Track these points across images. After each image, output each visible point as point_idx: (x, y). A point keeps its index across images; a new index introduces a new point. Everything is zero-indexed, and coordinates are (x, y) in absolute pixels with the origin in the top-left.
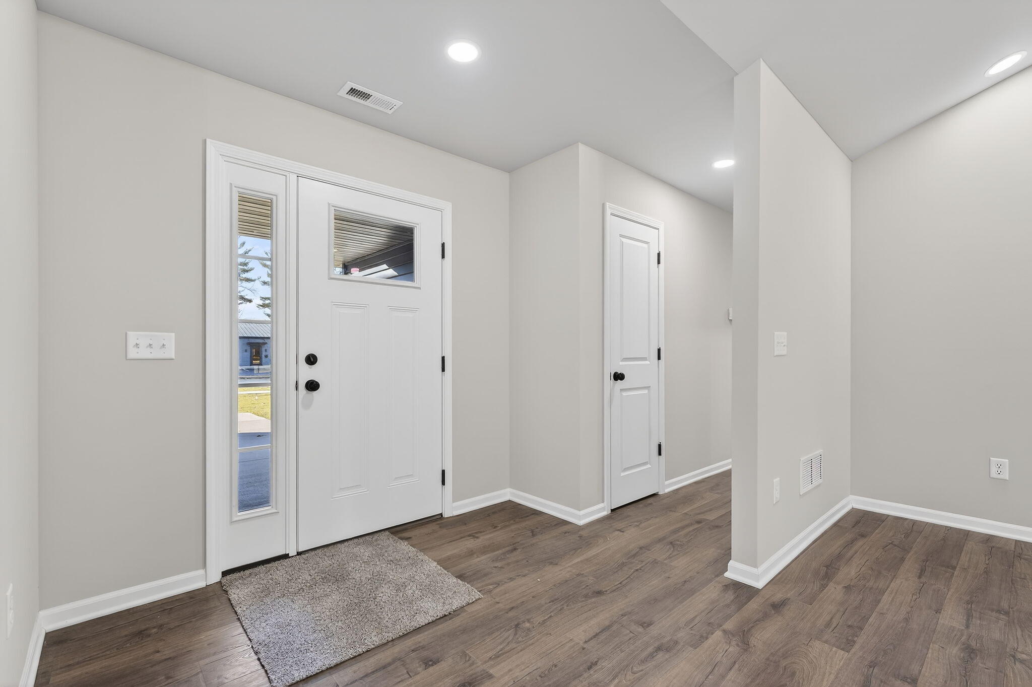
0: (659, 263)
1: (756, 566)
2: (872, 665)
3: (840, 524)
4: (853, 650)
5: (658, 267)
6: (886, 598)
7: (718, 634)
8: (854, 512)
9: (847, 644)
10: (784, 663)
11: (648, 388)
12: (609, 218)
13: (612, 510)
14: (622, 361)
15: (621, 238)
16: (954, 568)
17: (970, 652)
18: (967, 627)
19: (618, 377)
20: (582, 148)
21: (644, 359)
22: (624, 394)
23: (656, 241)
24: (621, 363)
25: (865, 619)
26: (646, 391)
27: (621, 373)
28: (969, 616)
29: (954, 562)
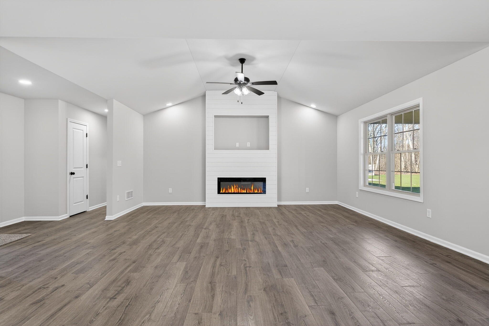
0: (87, 137)
5: (86, 138)
11: (83, 177)
12: (69, 123)
13: (70, 216)
14: (73, 168)
15: (73, 129)
19: (72, 174)
20: (60, 102)
21: (82, 168)
22: (74, 179)
23: (86, 130)
24: (73, 169)
26: (82, 178)
27: (73, 173)
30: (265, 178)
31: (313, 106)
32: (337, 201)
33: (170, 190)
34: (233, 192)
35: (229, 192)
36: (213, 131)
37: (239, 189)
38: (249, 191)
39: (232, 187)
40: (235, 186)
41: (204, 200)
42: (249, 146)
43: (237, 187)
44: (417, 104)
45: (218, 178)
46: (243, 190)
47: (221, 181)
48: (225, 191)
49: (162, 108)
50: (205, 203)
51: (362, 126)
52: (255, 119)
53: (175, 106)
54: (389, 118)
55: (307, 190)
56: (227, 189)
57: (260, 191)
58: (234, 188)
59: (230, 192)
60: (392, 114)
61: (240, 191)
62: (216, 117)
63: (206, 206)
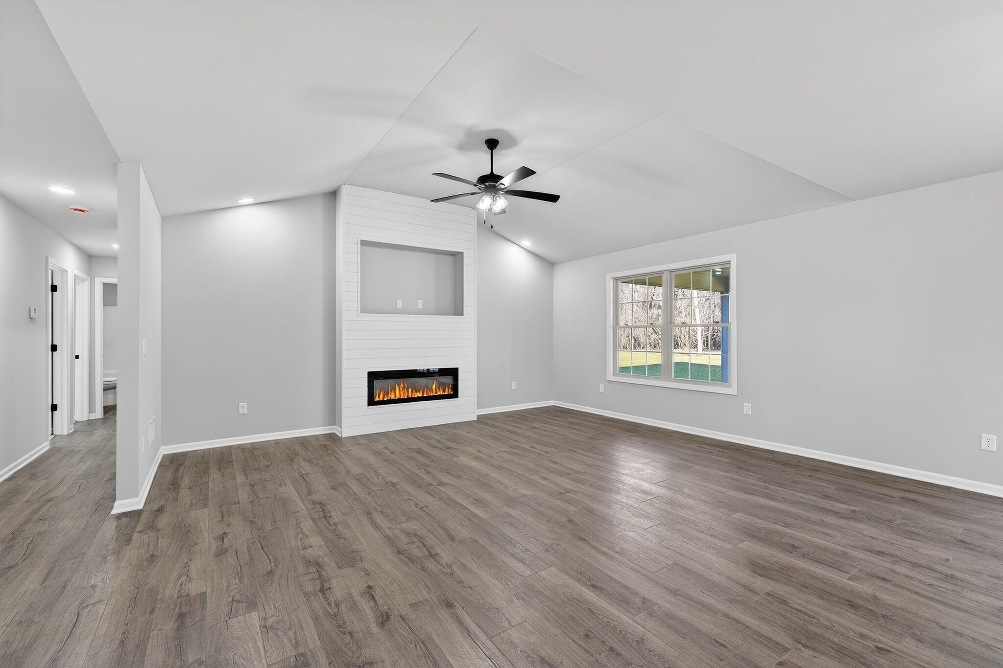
1: (137, 496)
2: (221, 506)
3: (162, 464)
4: (209, 506)
6: (210, 484)
7: (136, 535)
8: (165, 457)
9: (206, 505)
10: (183, 525)
16: (232, 462)
17: (252, 486)
18: (247, 479)
25: (207, 495)
28: (246, 475)
29: (230, 460)
30: (457, 369)
31: (526, 243)
32: (553, 401)
33: (243, 408)
34: (397, 397)
35: (390, 398)
36: (358, 273)
37: (410, 390)
38: (427, 393)
39: (397, 387)
40: (402, 385)
42: (422, 307)
43: (406, 386)
44: (728, 260)
45: (369, 373)
46: (417, 392)
47: (373, 378)
48: (384, 397)
49: (227, 206)
51: (610, 284)
52: (433, 256)
53: (257, 206)
54: (665, 277)
55: (514, 385)
56: (388, 394)
57: (448, 391)
58: (399, 390)
59: (393, 397)
60: (671, 271)
61: (410, 394)
62: (364, 243)
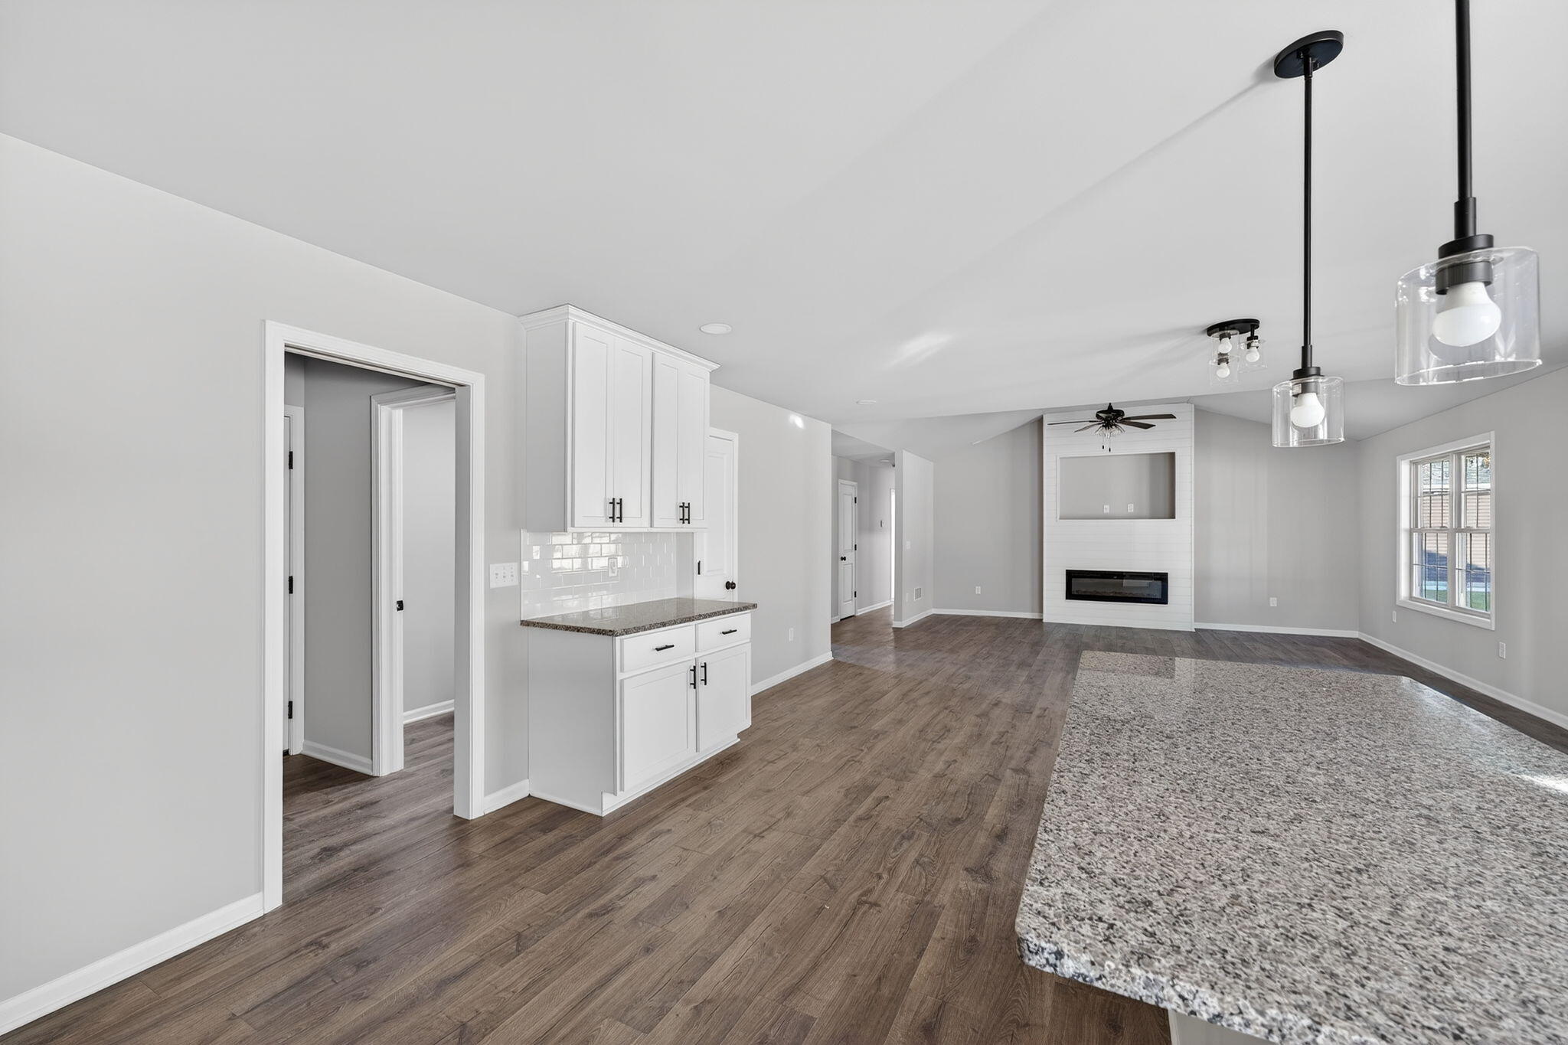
8: (932, 615)
13: (841, 620)
19: (843, 559)
30: (1167, 574)
32: (1357, 632)
33: (978, 590)
36: (1057, 486)
41: (1041, 611)
42: (1133, 512)
45: (1067, 571)
47: (1071, 575)
48: (1080, 594)
50: (1042, 616)
52: (1145, 458)
55: (1273, 602)
57: (1156, 598)
60: (1459, 452)
63: (1044, 621)
